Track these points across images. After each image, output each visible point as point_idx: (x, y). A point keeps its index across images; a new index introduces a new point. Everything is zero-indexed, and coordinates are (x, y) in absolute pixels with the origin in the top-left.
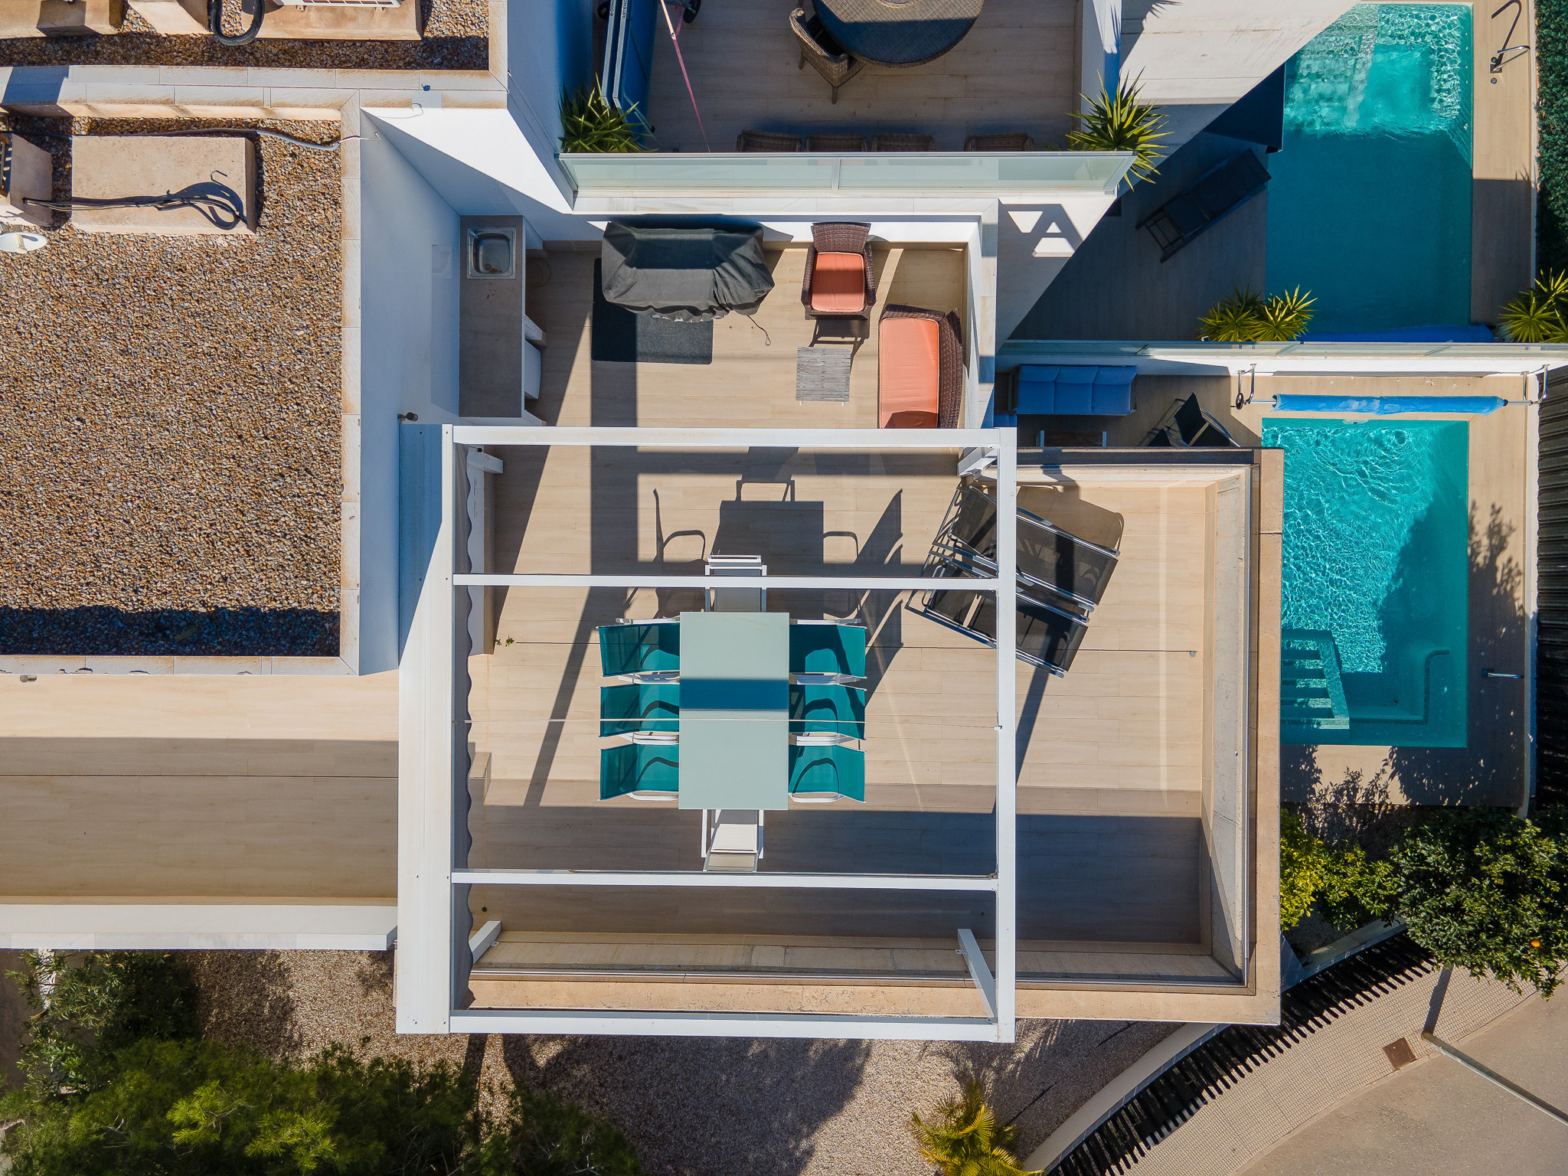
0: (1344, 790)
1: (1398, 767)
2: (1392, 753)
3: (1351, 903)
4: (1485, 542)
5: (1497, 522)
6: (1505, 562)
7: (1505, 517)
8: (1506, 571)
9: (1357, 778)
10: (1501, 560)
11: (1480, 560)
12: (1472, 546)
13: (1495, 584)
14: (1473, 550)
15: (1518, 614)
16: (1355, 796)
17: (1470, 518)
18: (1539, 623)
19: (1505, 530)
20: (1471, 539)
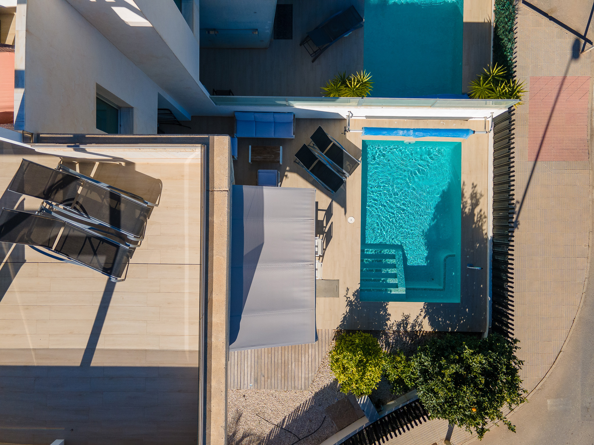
0: (401, 324)
1: (427, 313)
2: (425, 305)
3: (399, 382)
4: (469, 201)
5: (475, 192)
6: (479, 211)
7: (478, 190)
8: (479, 216)
9: (408, 318)
10: (477, 211)
11: (467, 210)
12: (463, 204)
13: (473, 223)
14: (463, 206)
15: (485, 237)
16: (407, 327)
17: (462, 190)
18: (493, 242)
19: (478, 196)
20: (462, 200)
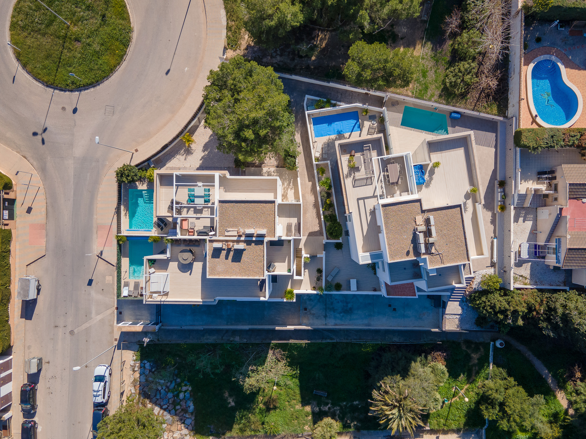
1: (137, 187)
3: (143, 171)
7: (125, 217)
8: (125, 211)
9: (142, 185)
12: (128, 214)
15: (123, 206)
18: (121, 204)
